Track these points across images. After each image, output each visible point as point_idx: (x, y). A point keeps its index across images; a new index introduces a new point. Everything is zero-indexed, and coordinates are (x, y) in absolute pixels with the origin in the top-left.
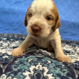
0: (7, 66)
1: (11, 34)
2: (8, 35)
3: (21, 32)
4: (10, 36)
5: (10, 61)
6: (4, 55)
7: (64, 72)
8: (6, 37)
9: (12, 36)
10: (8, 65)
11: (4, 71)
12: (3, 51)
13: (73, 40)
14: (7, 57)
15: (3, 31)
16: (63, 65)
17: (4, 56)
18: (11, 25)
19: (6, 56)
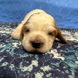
2: (12, 24)
5: (6, 37)
8: (10, 25)
9: (15, 24)
15: (8, 20)
19: (4, 35)
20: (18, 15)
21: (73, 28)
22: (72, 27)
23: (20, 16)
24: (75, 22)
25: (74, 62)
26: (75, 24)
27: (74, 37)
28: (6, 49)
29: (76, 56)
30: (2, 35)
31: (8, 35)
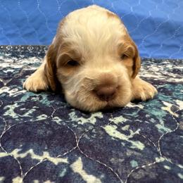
4: (19, 50)
6: (5, 69)
12: (4, 65)
14: (12, 71)
18: (19, 26)
19: (9, 70)
25: (160, 109)
27: (150, 72)
28: (31, 97)
29: (160, 101)
30: (5, 71)
31: (20, 71)
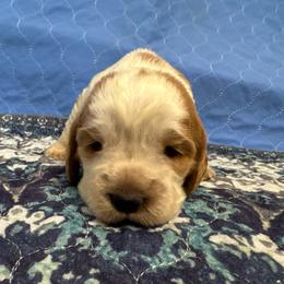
0: (24, 187)
1: (25, 116)
2: (15, 120)
3: (60, 110)
5: (34, 178)
7: (221, 210)
8: (7, 123)
9: (28, 122)
10: (28, 186)
11: (16, 198)
13: (241, 146)
16: (217, 197)
17: (11, 165)
20: (40, 88)
21: (236, 146)
22: (233, 141)
23: (50, 91)
24: (237, 124)
26: (239, 131)
